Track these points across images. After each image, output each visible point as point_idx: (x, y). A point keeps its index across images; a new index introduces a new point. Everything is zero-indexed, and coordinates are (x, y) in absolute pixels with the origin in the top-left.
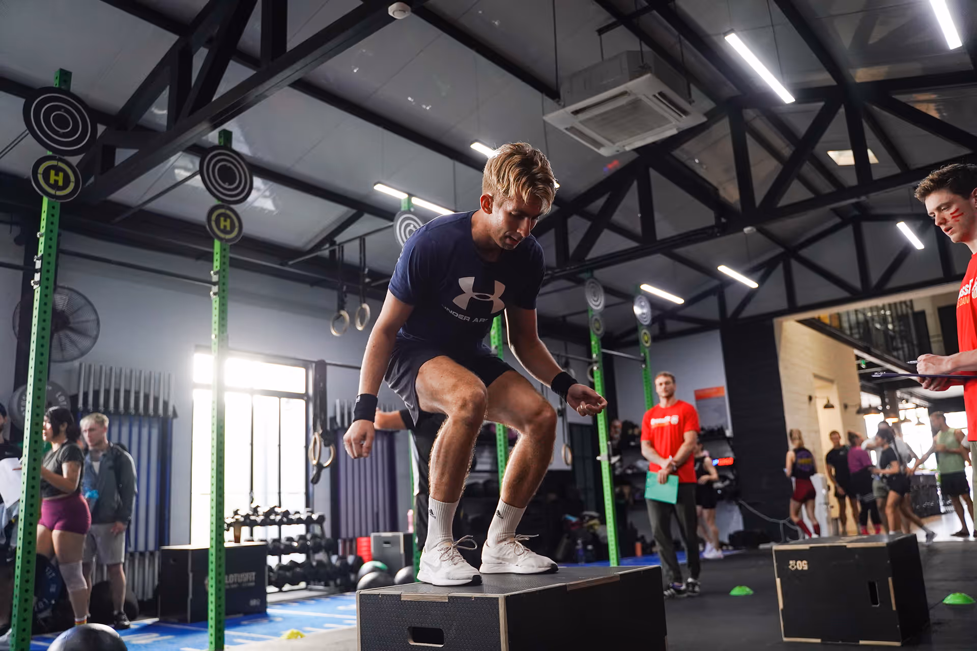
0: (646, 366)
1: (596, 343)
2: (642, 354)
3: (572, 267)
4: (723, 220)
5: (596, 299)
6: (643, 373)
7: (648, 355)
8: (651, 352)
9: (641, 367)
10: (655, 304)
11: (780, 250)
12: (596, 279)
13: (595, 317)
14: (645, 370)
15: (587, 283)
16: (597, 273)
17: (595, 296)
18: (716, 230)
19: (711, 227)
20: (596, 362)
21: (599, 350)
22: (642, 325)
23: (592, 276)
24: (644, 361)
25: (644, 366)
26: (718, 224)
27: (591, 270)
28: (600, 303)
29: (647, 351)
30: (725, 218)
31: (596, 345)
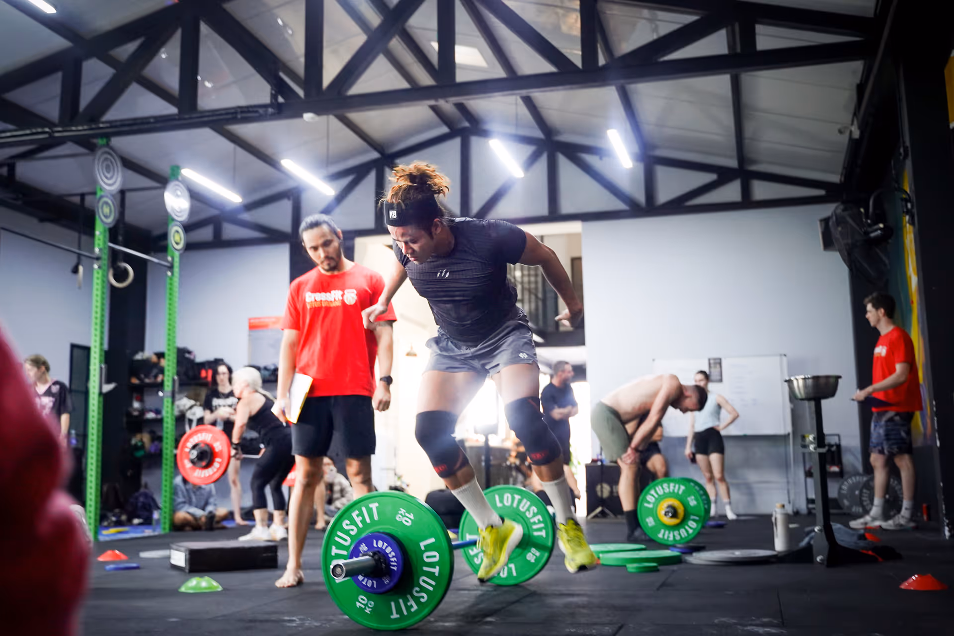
0: (173, 274)
1: (101, 233)
2: (170, 259)
3: (80, 128)
4: (281, 100)
5: (109, 176)
6: (168, 281)
7: (177, 260)
8: (181, 256)
9: (167, 274)
10: (195, 196)
11: (375, 155)
12: (112, 148)
13: (105, 199)
14: (171, 279)
15: (99, 152)
16: (116, 142)
17: (108, 171)
18: (270, 110)
19: (265, 106)
20: (98, 259)
21: (105, 243)
22: (173, 220)
23: (108, 145)
24: (171, 268)
25: (169, 273)
26: (274, 104)
27: (108, 136)
28: (115, 182)
29: (177, 254)
30: (283, 97)
31: (101, 237)
